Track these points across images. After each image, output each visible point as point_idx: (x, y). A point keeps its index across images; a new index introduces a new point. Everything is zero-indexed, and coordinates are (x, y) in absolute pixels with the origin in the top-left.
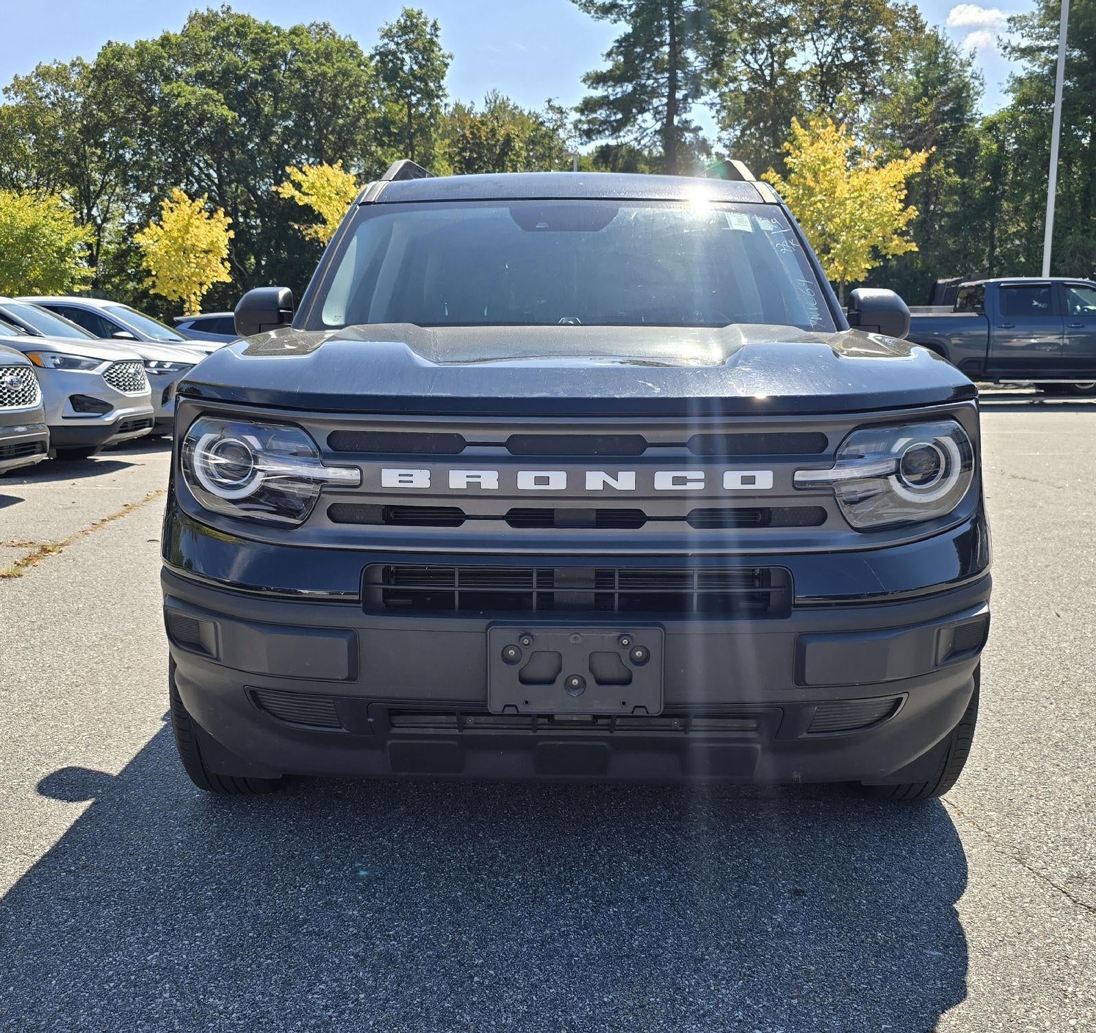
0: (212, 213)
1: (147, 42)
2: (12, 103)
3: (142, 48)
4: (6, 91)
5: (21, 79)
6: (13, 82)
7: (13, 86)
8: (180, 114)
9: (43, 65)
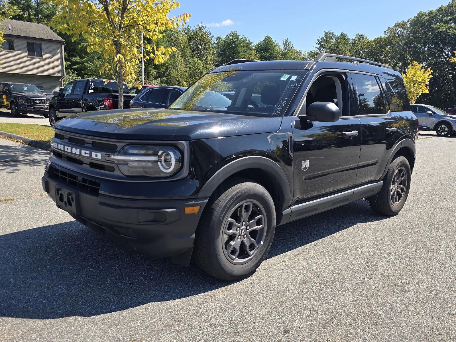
0: (426, 69)
1: (433, 10)
2: (387, 36)
3: (431, 12)
4: (385, 32)
5: (390, 28)
6: (387, 29)
7: (387, 30)
8: (439, 34)
9: (398, 22)
